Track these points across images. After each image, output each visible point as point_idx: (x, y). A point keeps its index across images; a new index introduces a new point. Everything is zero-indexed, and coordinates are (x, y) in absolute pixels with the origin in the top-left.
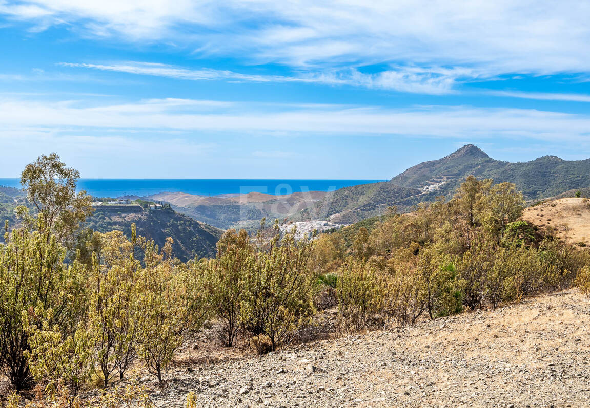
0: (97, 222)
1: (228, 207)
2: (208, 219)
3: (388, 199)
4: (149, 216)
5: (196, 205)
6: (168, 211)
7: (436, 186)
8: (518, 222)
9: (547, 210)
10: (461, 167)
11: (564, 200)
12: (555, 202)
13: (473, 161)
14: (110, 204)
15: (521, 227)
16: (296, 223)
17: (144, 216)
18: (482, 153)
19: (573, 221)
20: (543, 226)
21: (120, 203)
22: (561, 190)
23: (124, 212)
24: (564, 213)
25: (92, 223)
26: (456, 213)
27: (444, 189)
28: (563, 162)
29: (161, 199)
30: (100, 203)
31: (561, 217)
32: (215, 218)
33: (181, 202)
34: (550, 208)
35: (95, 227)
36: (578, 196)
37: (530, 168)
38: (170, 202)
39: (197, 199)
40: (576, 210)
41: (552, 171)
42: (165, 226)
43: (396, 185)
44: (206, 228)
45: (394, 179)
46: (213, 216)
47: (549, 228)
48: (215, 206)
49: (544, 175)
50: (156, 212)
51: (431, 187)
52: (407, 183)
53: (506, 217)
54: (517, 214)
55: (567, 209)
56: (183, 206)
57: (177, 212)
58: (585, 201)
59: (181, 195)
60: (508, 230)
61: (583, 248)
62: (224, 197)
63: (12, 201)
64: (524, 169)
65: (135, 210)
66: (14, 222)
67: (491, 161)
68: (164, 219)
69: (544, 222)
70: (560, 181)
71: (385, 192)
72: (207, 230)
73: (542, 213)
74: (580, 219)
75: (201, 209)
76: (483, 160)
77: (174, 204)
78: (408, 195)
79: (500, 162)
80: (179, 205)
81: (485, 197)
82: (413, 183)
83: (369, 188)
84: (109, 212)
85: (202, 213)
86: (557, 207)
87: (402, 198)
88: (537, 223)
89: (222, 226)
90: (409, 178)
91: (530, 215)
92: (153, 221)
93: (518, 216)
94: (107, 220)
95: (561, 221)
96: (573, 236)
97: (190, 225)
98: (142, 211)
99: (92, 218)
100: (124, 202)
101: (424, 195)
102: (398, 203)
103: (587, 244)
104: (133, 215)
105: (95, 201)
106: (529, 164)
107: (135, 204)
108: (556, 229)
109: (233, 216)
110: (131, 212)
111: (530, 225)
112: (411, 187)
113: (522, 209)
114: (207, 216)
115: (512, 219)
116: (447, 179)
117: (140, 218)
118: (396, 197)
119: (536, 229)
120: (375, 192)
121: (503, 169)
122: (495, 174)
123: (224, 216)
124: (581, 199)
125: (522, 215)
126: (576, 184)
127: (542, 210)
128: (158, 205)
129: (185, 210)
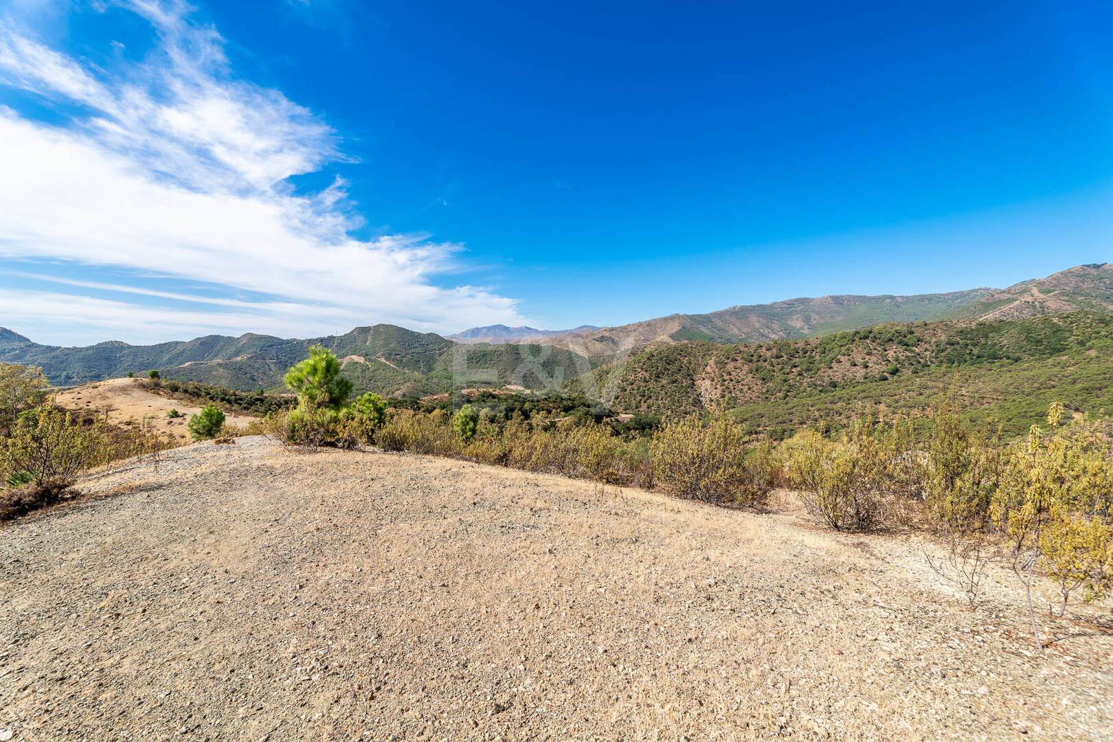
9: (87, 393)
13: (6, 345)
19: (118, 401)
20: (80, 409)
24: (109, 394)
28: (130, 347)
36: (131, 376)
37: (90, 352)
40: (124, 390)
41: (118, 355)
47: (88, 411)
55: (113, 390)
58: (136, 380)
61: (130, 427)
64: (83, 353)
67: (34, 345)
69: (81, 406)
70: (128, 364)
73: (79, 396)
74: (129, 398)
76: (22, 345)
86: (100, 389)
95: (105, 403)
96: (119, 416)
103: (136, 422)
106: (88, 349)
108: (97, 411)
124: (132, 379)
127: (79, 393)
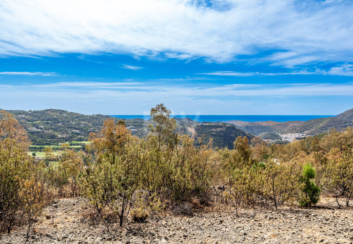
0: (206, 131)
1: (258, 126)
2: (250, 131)
3: (334, 125)
4: (226, 130)
5: (245, 125)
6: (233, 128)
14: (212, 124)
16: (289, 134)
17: (224, 129)
21: (215, 124)
23: (216, 128)
25: (205, 131)
29: (231, 123)
32: (252, 131)
33: (239, 124)
35: (206, 133)
38: (234, 124)
39: (246, 123)
42: (232, 133)
43: (339, 119)
44: (249, 135)
45: (338, 115)
46: (252, 130)
48: (253, 126)
50: (229, 128)
52: (345, 117)
56: (240, 126)
57: (237, 128)
59: (239, 122)
62: (257, 123)
65: (221, 127)
68: (232, 130)
71: (333, 122)
75: (247, 127)
77: (236, 125)
78: (345, 123)
80: (238, 125)
82: (348, 118)
83: (324, 120)
84: (211, 127)
85: (248, 129)
87: (343, 124)
89: (256, 134)
90: (347, 115)
92: (228, 131)
94: (210, 130)
97: (242, 133)
98: (223, 127)
99: (205, 129)
100: (217, 124)
102: (340, 127)
105: (206, 123)
107: (220, 125)
109: (260, 130)
110: (219, 128)
112: (347, 120)
114: (249, 130)
117: (223, 130)
118: (339, 124)
120: (328, 122)
123: (256, 130)
128: (229, 125)
129: (241, 127)
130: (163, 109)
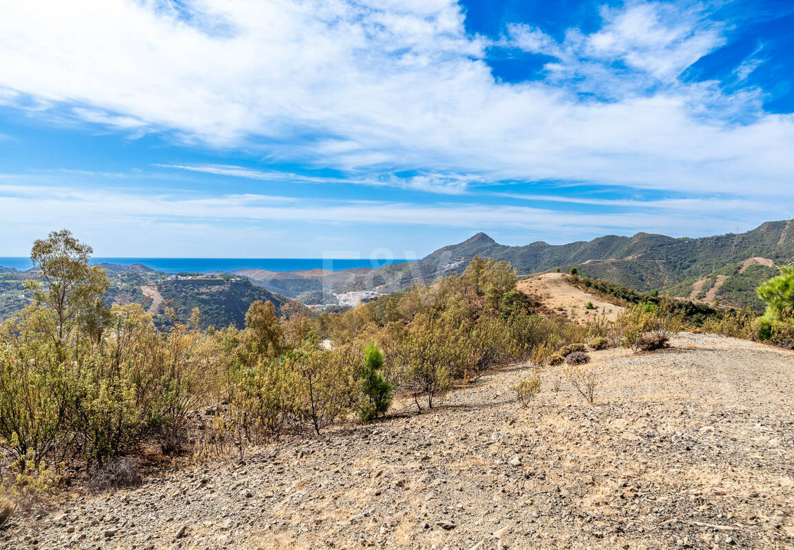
1: (296, 280)
2: (280, 290)
4: (230, 288)
5: (270, 279)
6: (246, 284)
7: (456, 264)
8: (512, 292)
9: (535, 283)
10: (475, 250)
11: (548, 275)
12: (541, 276)
13: (484, 245)
14: (199, 278)
15: (514, 296)
16: (349, 293)
17: (226, 288)
18: (491, 239)
19: (554, 291)
20: (532, 295)
21: (207, 277)
22: (548, 267)
23: (209, 285)
24: (548, 285)
25: (183, 294)
26: (465, 285)
27: (463, 266)
28: (550, 246)
29: (241, 274)
30: (190, 277)
31: (546, 288)
32: (285, 289)
33: (257, 277)
34: (537, 281)
35: (186, 297)
36: (559, 271)
37: (525, 250)
38: (249, 276)
39: (271, 274)
40: (556, 282)
41: (542, 253)
42: (244, 296)
43: (426, 263)
44: (277, 297)
45: (424, 258)
46: (284, 287)
47: (536, 296)
48: (285, 280)
49: (536, 256)
50: (236, 284)
51: (453, 264)
52: (434, 262)
53: (504, 288)
54: (512, 285)
55: (550, 282)
56: (260, 280)
57: (254, 284)
58: (563, 275)
59: (258, 272)
60: (505, 298)
61: (561, 312)
62: (293, 273)
63: (116, 276)
64: (521, 251)
65: (219, 283)
66: (116, 292)
67: (497, 245)
68: (243, 290)
69: (532, 292)
70: (547, 260)
72: (278, 299)
73: (531, 285)
74: (559, 289)
75: (274, 282)
76: (491, 244)
77: (252, 278)
78: (434, 271)
79: (504, 246)
80: (256, 279)
81: (486, 273)
82: (438, 262)
83: (405, 265)
84: (198, 285)
85: (275, 285)
86: (543, 281)
87: (431, 273)
88: (527, 293)
89: (291, 296)
90: (436, 258)
91: (522, 286)
92: (234, 292)
93: (513, 287)
94: (196, 291)
95: (545, 291)
96: (554, 303)
97: (264, 295)
98: (224, 283)
99: (183, 289)
100: (210, 276)
101: (448, 271)
102: (428, 277)
103: (564, 309)
104: (217, 287)
105: (186, 275)
106: (525, 248)
107: (219, 278)
108: (541, 298)
109: (300, 288)
110: (215, 285)
111: (521, 293)
112: (437, 265)
113: (516, 281)
114: (279, 287)
115: (508, 290)
116: (465, 258)
117: (223, 290)
119: (526, 297)
121: (505, 252)
122: (500, 255)
123: (292, 287)
124: (560, 274)
125: (516, 286)
126: (559, 263)
127: (531, 283)
128: (238, 279)
129: (261, 283)
130: (70, 243)
